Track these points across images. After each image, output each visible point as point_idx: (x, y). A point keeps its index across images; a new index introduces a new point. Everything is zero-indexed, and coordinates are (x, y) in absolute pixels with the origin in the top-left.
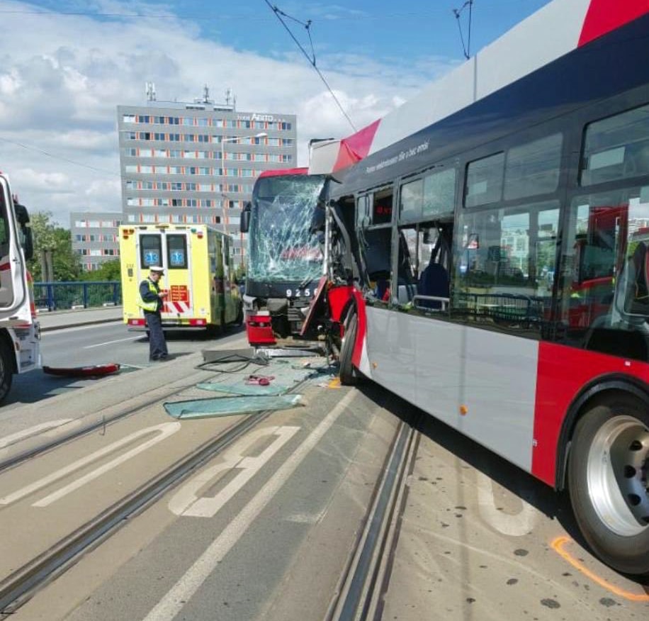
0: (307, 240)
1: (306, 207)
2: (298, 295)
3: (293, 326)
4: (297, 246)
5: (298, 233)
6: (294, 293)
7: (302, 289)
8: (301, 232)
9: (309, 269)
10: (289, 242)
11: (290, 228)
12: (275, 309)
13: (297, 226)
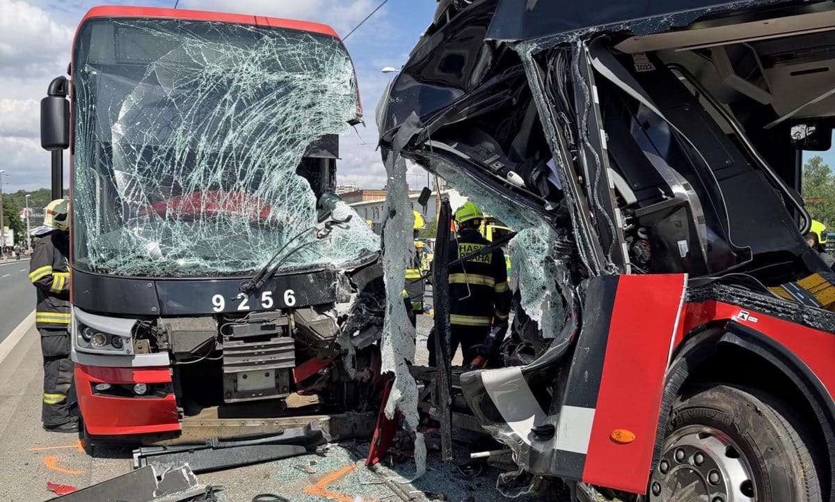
0: (238, 175)
1: (228, 96)
2: (242, 307)
3: (227, 386)
4: (215, 187)
5: (215, 155)
6: (232, 301)
7: (254, 293)
8: (221, 154)
9: (256, 242)
10: (196, 176)
11: (194, 143)
12: (187, 346)
13: (211, 141)
